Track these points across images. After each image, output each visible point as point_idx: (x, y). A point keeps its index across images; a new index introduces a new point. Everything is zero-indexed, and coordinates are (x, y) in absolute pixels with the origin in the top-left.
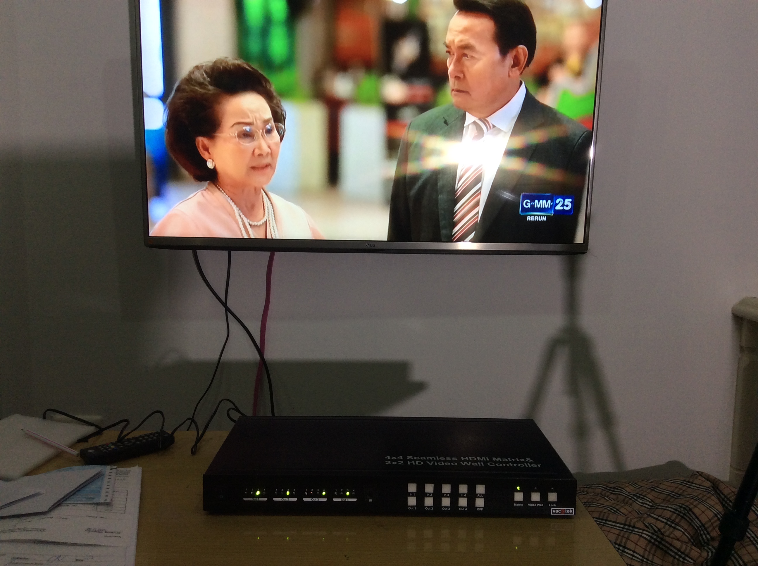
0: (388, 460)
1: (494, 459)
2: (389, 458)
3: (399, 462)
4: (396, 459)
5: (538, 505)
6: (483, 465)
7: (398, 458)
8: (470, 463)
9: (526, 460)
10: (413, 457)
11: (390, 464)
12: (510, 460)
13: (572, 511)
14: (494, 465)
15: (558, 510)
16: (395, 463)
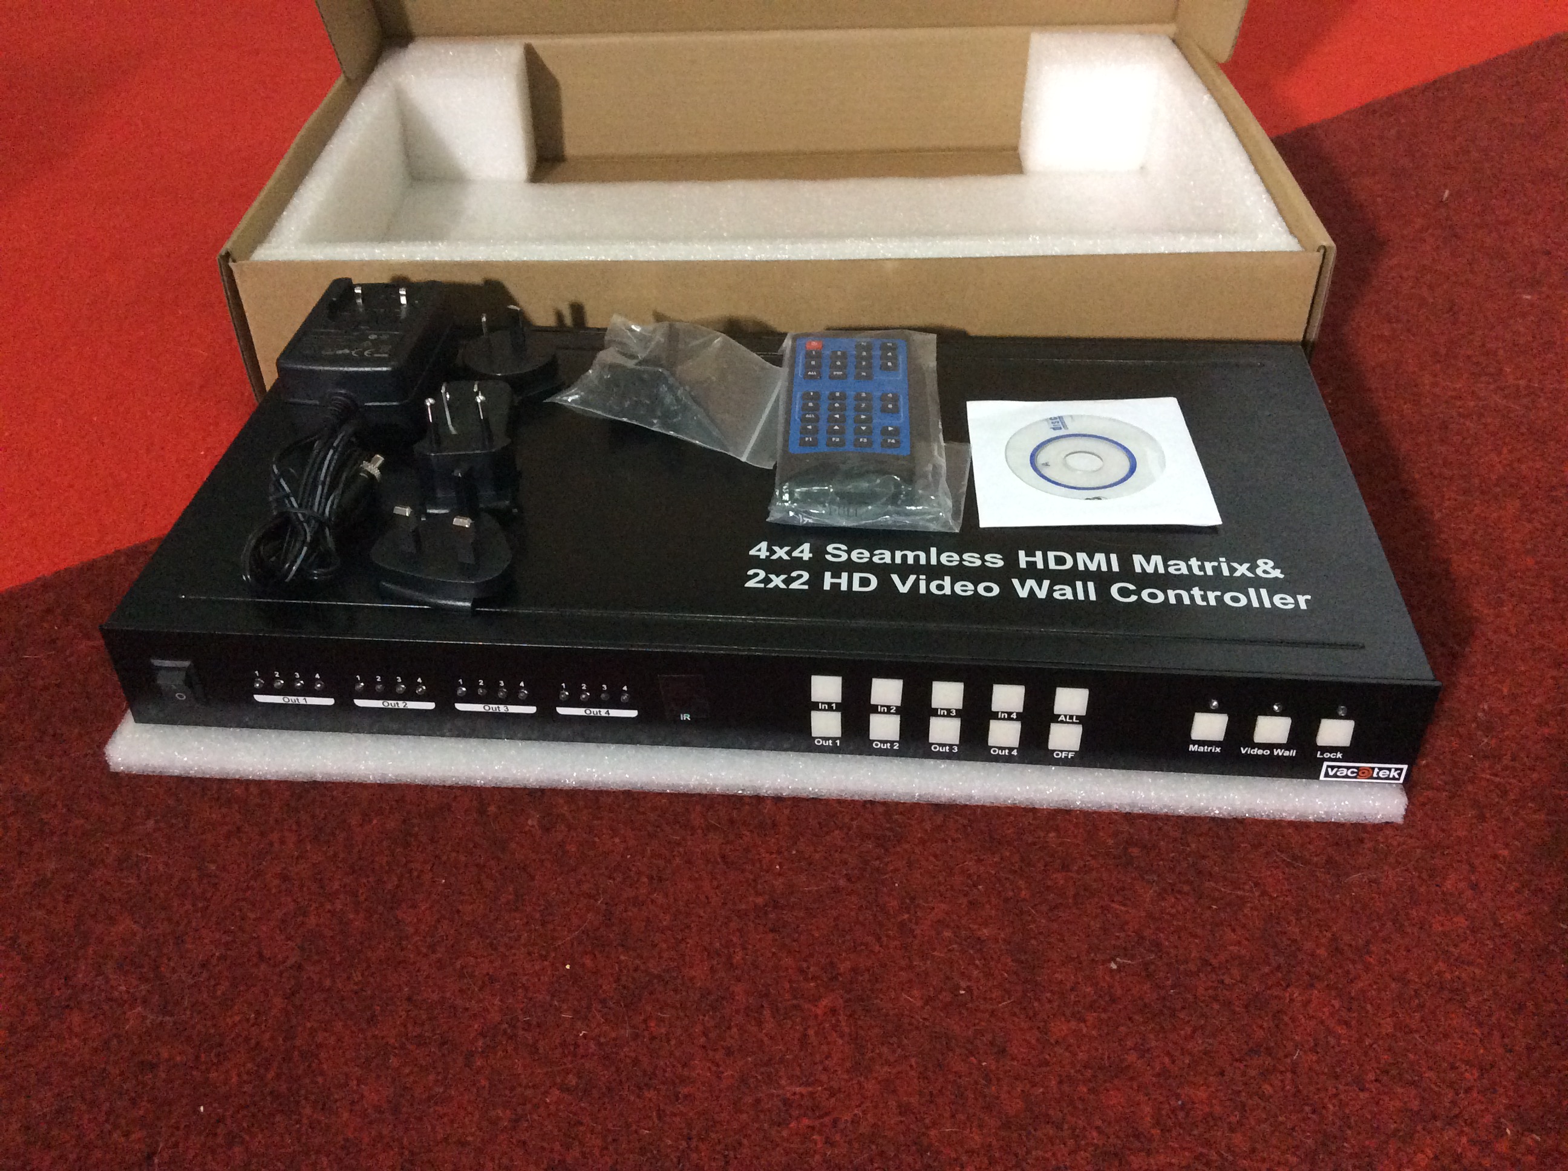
0: (757, 562)
1: (1138, 559)
2: (763, 554)
3: (794, 574)
4: (786, 557)
5: (1278, 752)
6: (1093, 597)
7: (795, 554)
8: (1046, 583)
9: (1254, 572)
10: (849, 552)
11: (762, 585)
12: (1196, 571)
13: (1400, 775)
14: (1133, 598)
15: (1348, 768)
16: (777, 581)
